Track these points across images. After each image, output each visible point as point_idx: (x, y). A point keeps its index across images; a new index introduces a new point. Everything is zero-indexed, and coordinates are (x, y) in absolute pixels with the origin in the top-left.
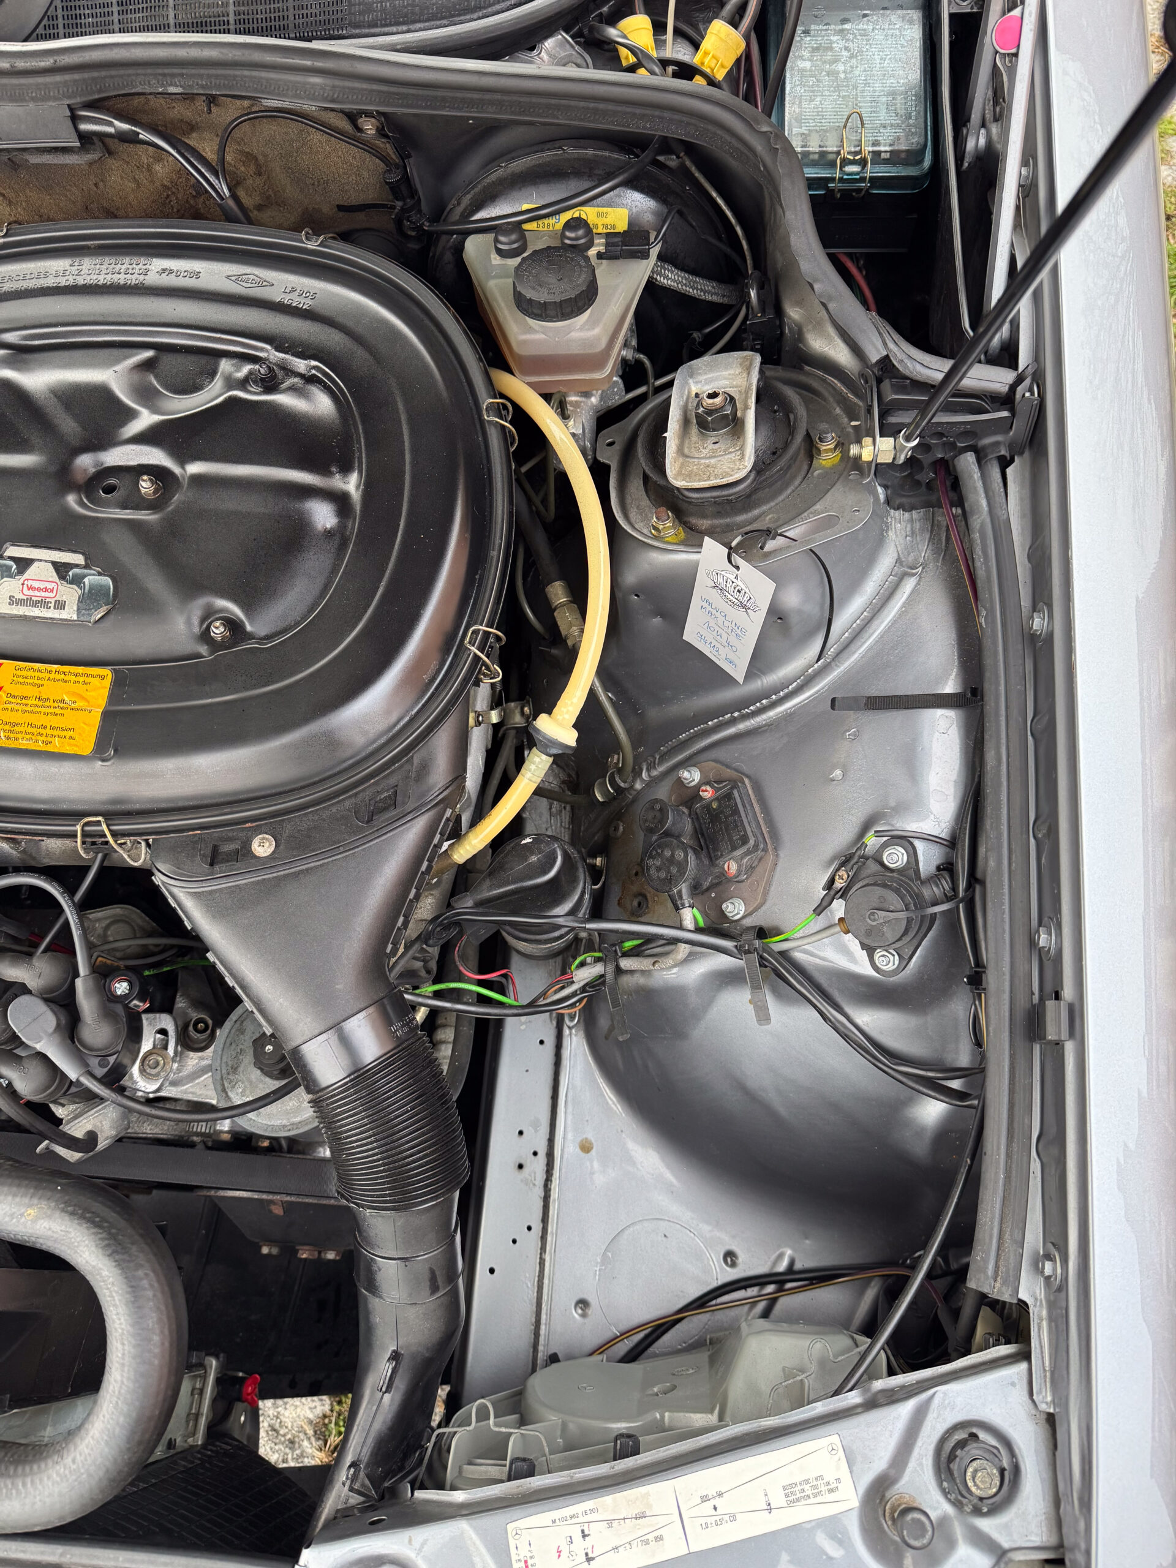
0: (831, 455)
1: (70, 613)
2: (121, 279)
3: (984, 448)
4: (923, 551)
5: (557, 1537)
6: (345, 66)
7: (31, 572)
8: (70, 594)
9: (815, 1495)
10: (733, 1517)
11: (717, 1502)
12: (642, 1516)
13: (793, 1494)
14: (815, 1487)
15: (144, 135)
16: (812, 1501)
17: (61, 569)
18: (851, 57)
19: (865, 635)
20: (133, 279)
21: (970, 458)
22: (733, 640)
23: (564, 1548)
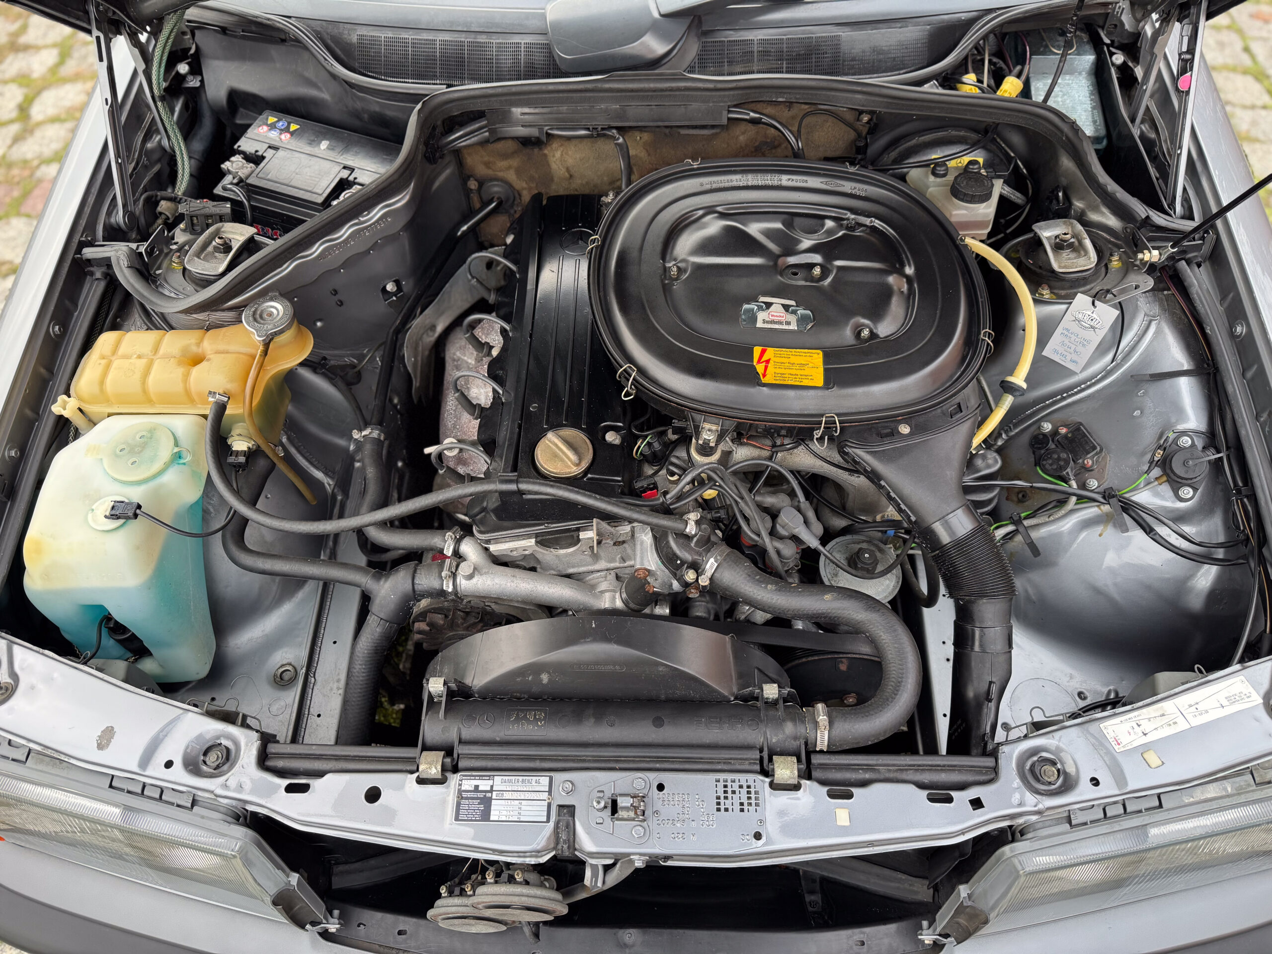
0: (1116, 263)
1: (793, 327)
2: (770, 183)
3: (1189, 259)
4: (1156, 309)
5: (1127, 726)
6: (876, 90)
7: (773, 308)
8: (793, 319)
9: (1242, 699)
10: (1207, 712)
11: (1197, 706)
12: (1163, 715)
13: (1232, 700)
14: (1240, 696)
15: (765, 119)
16: (1241, 702)
17: (786, 307)
19: (1137, 348)
20: (776, 183)
21: (1183, 262)
22: (1080, 348)
23: (1131, 731)
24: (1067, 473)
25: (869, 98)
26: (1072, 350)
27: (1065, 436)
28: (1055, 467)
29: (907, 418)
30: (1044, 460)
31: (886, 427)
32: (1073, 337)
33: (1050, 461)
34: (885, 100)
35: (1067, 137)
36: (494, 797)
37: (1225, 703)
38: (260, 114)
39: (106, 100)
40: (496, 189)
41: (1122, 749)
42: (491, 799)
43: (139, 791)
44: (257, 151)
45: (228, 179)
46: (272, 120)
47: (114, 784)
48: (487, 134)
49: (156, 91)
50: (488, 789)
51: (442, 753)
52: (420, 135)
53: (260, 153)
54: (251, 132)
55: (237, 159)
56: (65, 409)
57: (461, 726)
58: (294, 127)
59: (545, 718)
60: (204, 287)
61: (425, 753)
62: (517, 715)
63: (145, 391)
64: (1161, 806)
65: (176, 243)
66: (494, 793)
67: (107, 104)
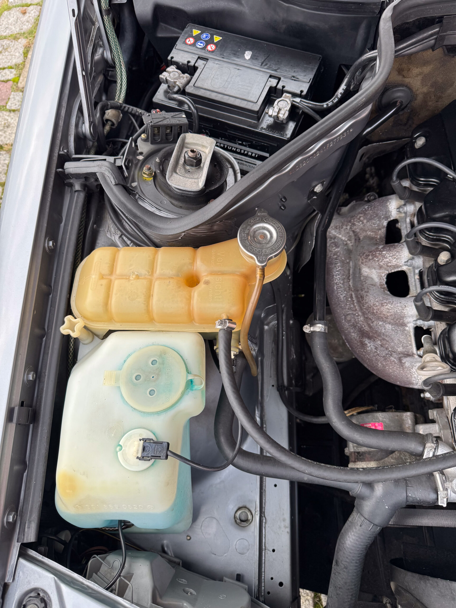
38: (183, 29)
40: (399, 94)
44: (189, 62)
45: (163, 87)
46: (196, 32)
48: (434, 41)
49: (103, 5)
53: (192, 64)
54: (179, 44)
55: (172, 69)
58: (217, 39)
63: (148, 311)
65: (141, 153)
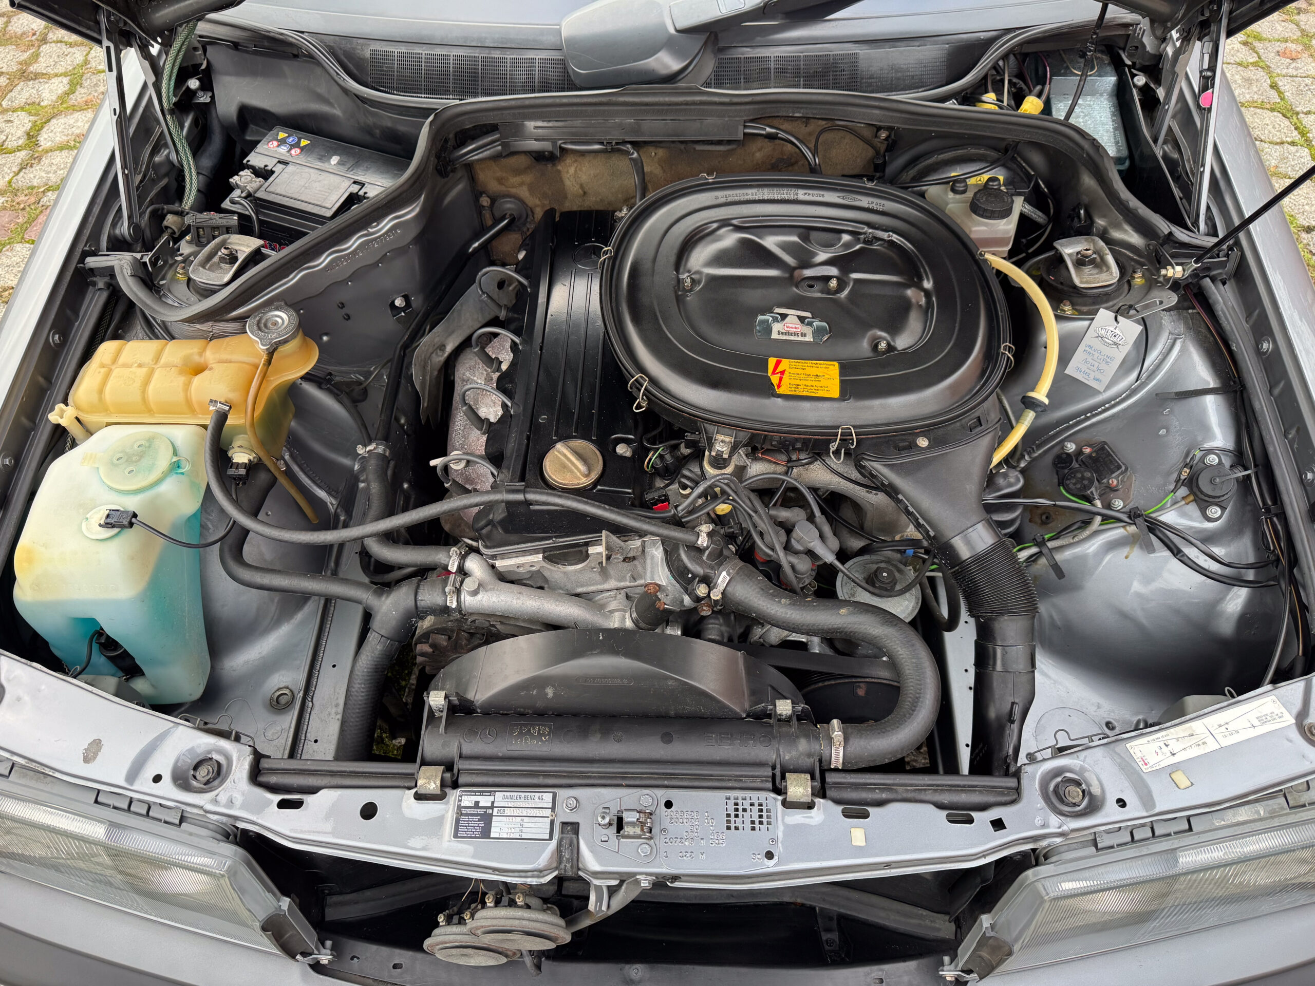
0: (1139, 280)
1: (809, 338)
2: (786, 197)
3: (1214, 276)
4: (1181, 328)
5: (1154, 746)
7: (788, 319)
8: (808, 330)
9: (1274, 719)
10: (1237, 732)
11: (1227, 726)
12: (1192, 735)
13: (1263, 720)
14: (1272, 717)
15: (782, 135)
16: (1273, 722)
17: (802, 319)
18: (1085, 116)
19: (1163, 366)
20: (792, 197)
21: (1208, 280)
22: (1103, 366)
23: (1159, 751)
24: (1092, 493)
25: (887, 113)
26: (1095, 368)
27: (1090, 456)
28: (1079, 486)
29: (926, 431)
30: (1067, 479)
31: (904, 440)
32: (1096, 354)
33: (1074, 481)
34: (903, 115)
35: (1088, 154)
36: (495, 814)
37: (1256, 723)
38: (270, 130)
39: (115, 110)
40: (509, 206)
41: (1150, 770)
42: (491, 815)
43: (126, 807)
44: (266, 166)
45: (236, 194)
46: (282, 135)
47: (99, 799)
48: (500, 148)
49: (165, 105)
50: (489, 805)
51: (442, 767)
52: (432, 146)
53: (269, 168)
54: (260, 148)
55: (246, 173)
56: (62, 417)
57: (462, 741)
58: (304, 142)
59: (549, 734)
60: (206, 297)
61: (423, 768)
62: (521, 729)
63: (144, 399)
64: (1190, 829)
65: (181, 255)
66: (495, 810)
67: (115, 114)
